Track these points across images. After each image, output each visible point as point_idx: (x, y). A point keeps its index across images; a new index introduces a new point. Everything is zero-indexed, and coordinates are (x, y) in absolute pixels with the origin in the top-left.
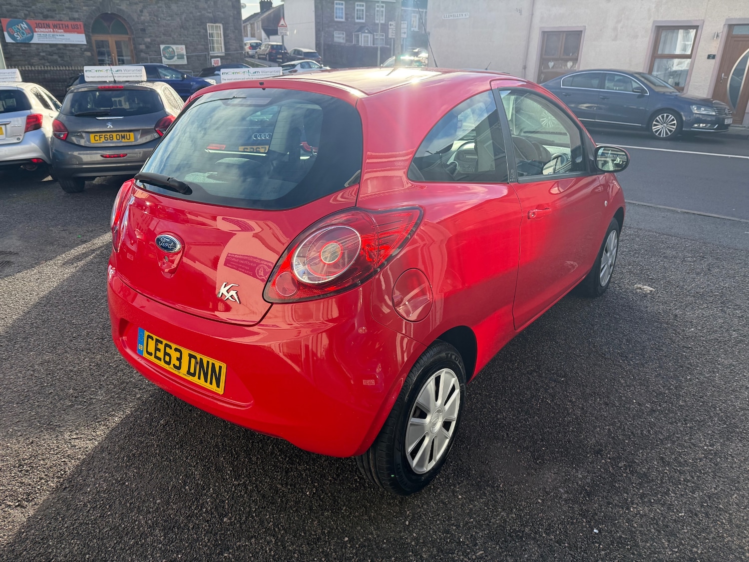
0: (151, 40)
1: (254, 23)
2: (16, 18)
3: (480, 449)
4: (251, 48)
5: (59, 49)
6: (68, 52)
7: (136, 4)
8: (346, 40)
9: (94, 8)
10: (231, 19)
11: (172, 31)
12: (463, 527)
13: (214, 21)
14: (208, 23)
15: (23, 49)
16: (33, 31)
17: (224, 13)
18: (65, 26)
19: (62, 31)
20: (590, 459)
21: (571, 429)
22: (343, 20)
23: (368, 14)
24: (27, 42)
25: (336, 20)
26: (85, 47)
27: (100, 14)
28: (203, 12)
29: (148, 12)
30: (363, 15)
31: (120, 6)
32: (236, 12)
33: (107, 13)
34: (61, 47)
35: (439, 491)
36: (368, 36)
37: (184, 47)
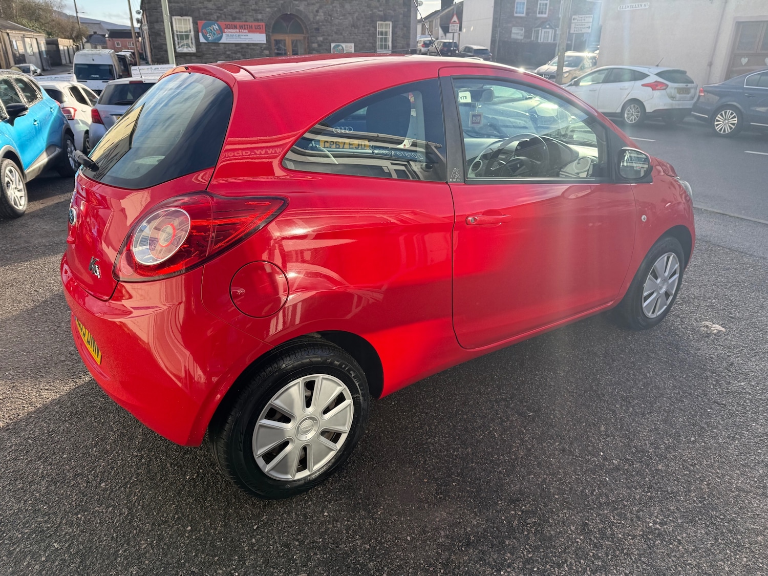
0: (324, 39)
1: (432, 21)
2: (210, 20)
3: (385, 470)
4: (424, 46)
5: (243, 48)
6: (249, 51)
7: (313, 4)
8: (525, 37)
9: (276, 9)
10: (401, 16)
11: (343, 29)
12: (307, 545)
13: (384, 18)
14: (378, 21)
15: (213, 48)
16: (222, 32)
17: (395, 10)
18: (250, 27)
19: (247, 31)
20: (498, 507)
21: (500, 469)
22: (524, 15)
23: (552, 8)
24: (217, 42)
25: (515, 15)
26: (264, 46)
27: (280, 15)
28: (375, 11)
29: (323, 12)
30: (546, 9)
31: (299, 7)
32: (406, 10)
33: (287, 14)
34: (245, 46)
35: (310, 503)
36: (549, 32)
37: (353, 45)
